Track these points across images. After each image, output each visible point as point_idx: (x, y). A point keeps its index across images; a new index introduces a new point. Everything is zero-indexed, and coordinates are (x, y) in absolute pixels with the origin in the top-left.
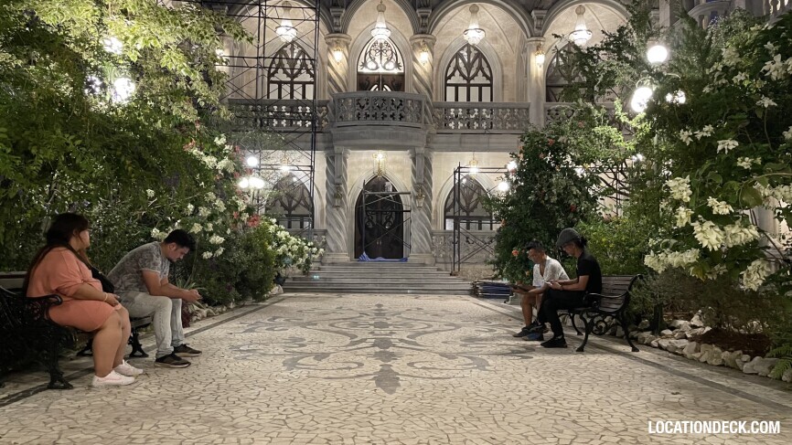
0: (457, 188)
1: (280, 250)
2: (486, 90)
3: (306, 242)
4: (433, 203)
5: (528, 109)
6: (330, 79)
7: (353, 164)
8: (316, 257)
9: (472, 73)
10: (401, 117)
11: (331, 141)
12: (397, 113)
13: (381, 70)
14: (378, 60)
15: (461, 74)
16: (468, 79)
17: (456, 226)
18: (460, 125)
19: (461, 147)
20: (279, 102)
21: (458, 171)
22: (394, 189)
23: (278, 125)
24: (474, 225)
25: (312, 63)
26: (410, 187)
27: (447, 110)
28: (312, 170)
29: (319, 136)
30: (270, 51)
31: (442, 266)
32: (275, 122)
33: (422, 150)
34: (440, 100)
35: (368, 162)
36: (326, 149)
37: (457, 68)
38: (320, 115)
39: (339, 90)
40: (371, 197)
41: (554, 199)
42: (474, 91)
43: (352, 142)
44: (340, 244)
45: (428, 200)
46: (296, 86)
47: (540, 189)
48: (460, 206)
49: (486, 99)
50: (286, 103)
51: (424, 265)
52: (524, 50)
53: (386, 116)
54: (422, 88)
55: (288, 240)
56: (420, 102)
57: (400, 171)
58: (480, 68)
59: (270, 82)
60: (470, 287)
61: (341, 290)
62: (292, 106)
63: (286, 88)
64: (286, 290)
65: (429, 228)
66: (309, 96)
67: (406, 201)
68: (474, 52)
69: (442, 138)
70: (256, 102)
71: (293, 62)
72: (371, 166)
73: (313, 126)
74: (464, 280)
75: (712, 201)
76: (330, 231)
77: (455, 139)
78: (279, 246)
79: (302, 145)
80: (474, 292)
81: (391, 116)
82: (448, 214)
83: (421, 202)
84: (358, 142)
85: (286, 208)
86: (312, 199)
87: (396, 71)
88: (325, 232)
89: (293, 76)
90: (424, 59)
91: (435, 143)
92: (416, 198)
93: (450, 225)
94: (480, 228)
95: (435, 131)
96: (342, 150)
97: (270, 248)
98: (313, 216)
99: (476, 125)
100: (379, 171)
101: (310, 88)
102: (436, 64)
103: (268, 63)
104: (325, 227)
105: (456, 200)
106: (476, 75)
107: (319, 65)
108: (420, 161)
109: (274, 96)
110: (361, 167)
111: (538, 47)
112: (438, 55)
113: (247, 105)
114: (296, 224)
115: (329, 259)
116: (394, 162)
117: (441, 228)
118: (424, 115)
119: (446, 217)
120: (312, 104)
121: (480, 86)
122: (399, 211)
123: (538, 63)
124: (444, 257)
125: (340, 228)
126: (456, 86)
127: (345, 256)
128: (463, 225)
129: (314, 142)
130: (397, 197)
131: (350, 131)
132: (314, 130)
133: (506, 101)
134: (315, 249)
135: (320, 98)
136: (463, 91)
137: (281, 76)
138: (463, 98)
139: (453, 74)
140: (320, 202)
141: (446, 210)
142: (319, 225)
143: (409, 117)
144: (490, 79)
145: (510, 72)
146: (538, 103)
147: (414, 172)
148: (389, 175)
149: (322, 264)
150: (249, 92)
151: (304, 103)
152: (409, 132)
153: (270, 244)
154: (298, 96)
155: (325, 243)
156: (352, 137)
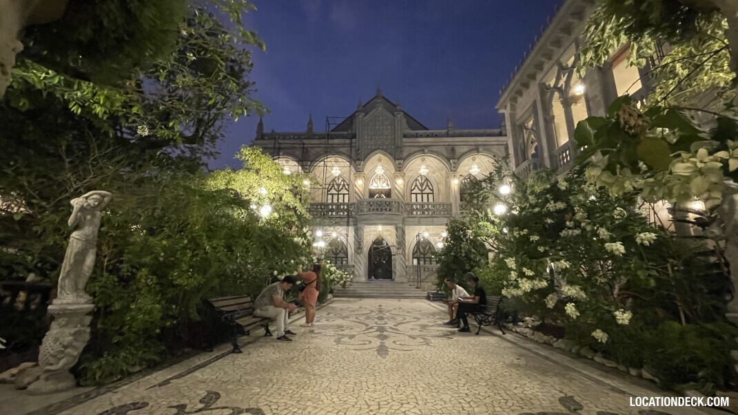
0: (418, 243)
1: (332, 277)
2: (431, 196)
3: (344, 272)
4: (407, 251)
5: (451, 205)
6: (356, 193)
7: (367, 232)
8: (349, 280)
9: (424, 187)
10: (390, 210)
11: (356, 221)
12: (388, 209)
13: (380, 187)
14: (378, 182)
15: (418, 188)
16: (422, 191)
17: (419, 263)
18: (419, 213)
19: (419, 224)
20: (332, 204)
21: (418, 235)
22: (387, 244)
23: (332, 214)
24: (428, 263)
25: (348, 186)
26: (395, 244)
27: (412, 205)
28: (347, 236)
29: (351, 219)
30: (329, 181)
31: (411, 283)
32: (330, 213)
33: (400, 225)
34: (409, 201)
35: (374, 231)
36: (354, 225)
37: (416, 185)
38: (351, 209)
39: (361, 198)
40: (375, 249)
41: (463, 255)
42: (425, 196)
43: (367, 222)
44: (360, 272)
45: (404, 250)
46: (340, 196)
47: (457, 249)
48: (420, 252)
49: (431, 200)
50: (335, 204)
51: (403, 283)
52: (448, 177)
53: (382, 210)
54: (399, 196)
55: (336, 272)
56: (399, 203)
57: (390, 235)
58: (427, 185)
59: (328, 194)
60: (426, 295)
61: (361, 297)
62: (338, 205)
63: (335, 197)
64: (334, 297)
65: (405, 264)
66: (346, 201)
67: (393, 250)
68: (424, 178)
69: (410, 219)
70: (321, 204)
71: (339, 185)
72: (376, 233)
73: (348, 214)
74: (423, 291)
75: (525, 269)
76: (356, 267)
77: (416, 220)
78: (331, 274)
79: (342, 224)
80: (428, 298)
81: (385, 210)
82: (415, 256)
83: (400, 251)
84: (369, 222)
85: (334, 254)
86: (347, 250)
87: (387, 188)
88: (353, 266)
89: (339, 191)
90: (400, 182)
91: (407, 222)
92: (398, 249)
93: (415, 261)
94: (431, 264)
95: (406, 216)
96: (362, 226)
97: (327, 276)
98: (347, 258)
99: (426, 213)
100: (380, 235)
101: (346, 196)
102: (406, 185)
103: (327, 186)
104: (353, 263)
105: (418, 248)
106: (425, 188)
107: (351, 186)
108: (400, 231)
109: (330, 201)
110: (371, 233)
111: (455, 176)
112: (407, 180)
113: (317, 206)
114: (339, 263)
115: (355, 280)
116: (387, 231)
117: (411, 264)
118: (401, 208)
119: (413, 258)
120: (348, 205)
121: (428, 194)
122: (390, 255)
123: (455, 183)
124: (413, 279)
125: (361, 264)
126: (416, 194)
127: (363, 279)
128: (422, 263)
129: (348, 222)
130: (389, 248)
131: (364, 217)
132: (348, 216)
133: (441, 201)
134: (348, 276)
135: (351, 201)
136: (419, 196)
137: (333, 191)
138: (419, 200)
139: (414, 189)
140: (351, 251)
141: (413, 254)
142: (351, 263)
143: (394, 210)
144: (432, 190)
145: (442, 187)
146: (456, 201)
147: (397, 236)
148: (384, 238)
149: (352, 282)
150: (319, 199)
151: (344, 204)
152: (395, 217)
153: (327, 274)
154: (341, 201)
155: (353, 272)
156: (365, 220)
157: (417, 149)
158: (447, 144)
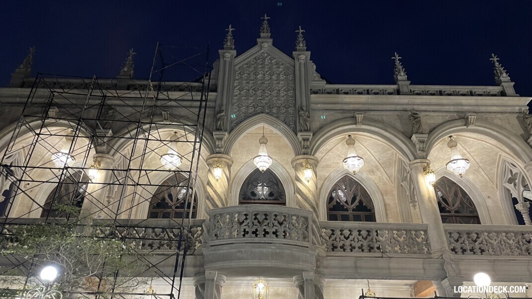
5: (426, 231)
7: (230, 297)
10: (286, 234)
11: (202, 266)
12: (281, 232)
19: (356, 274)
27: (334, 229)
33: (311, 275)
35: (247, 296)
36: (196, 274)
38: (194, 236)
39: (216, 206)
53: (268, 233)
68: (354, 185)
69: (334, 262)
77: (349, 262)
81: (274, 233)
84: (234, 264)
90: (307, 177)
91: (326, 267)
95: (324, 254)
96: (215, 276)
108: (309, 289)
112: (321, 178)
116: (277, 294)
118: (311, 234)
123: (428, 183)
131: (224, 250)
143: (294, 235)
145: (392, 201)
152: (296, 252)
157: (340, 116)
158: (399, 107)
